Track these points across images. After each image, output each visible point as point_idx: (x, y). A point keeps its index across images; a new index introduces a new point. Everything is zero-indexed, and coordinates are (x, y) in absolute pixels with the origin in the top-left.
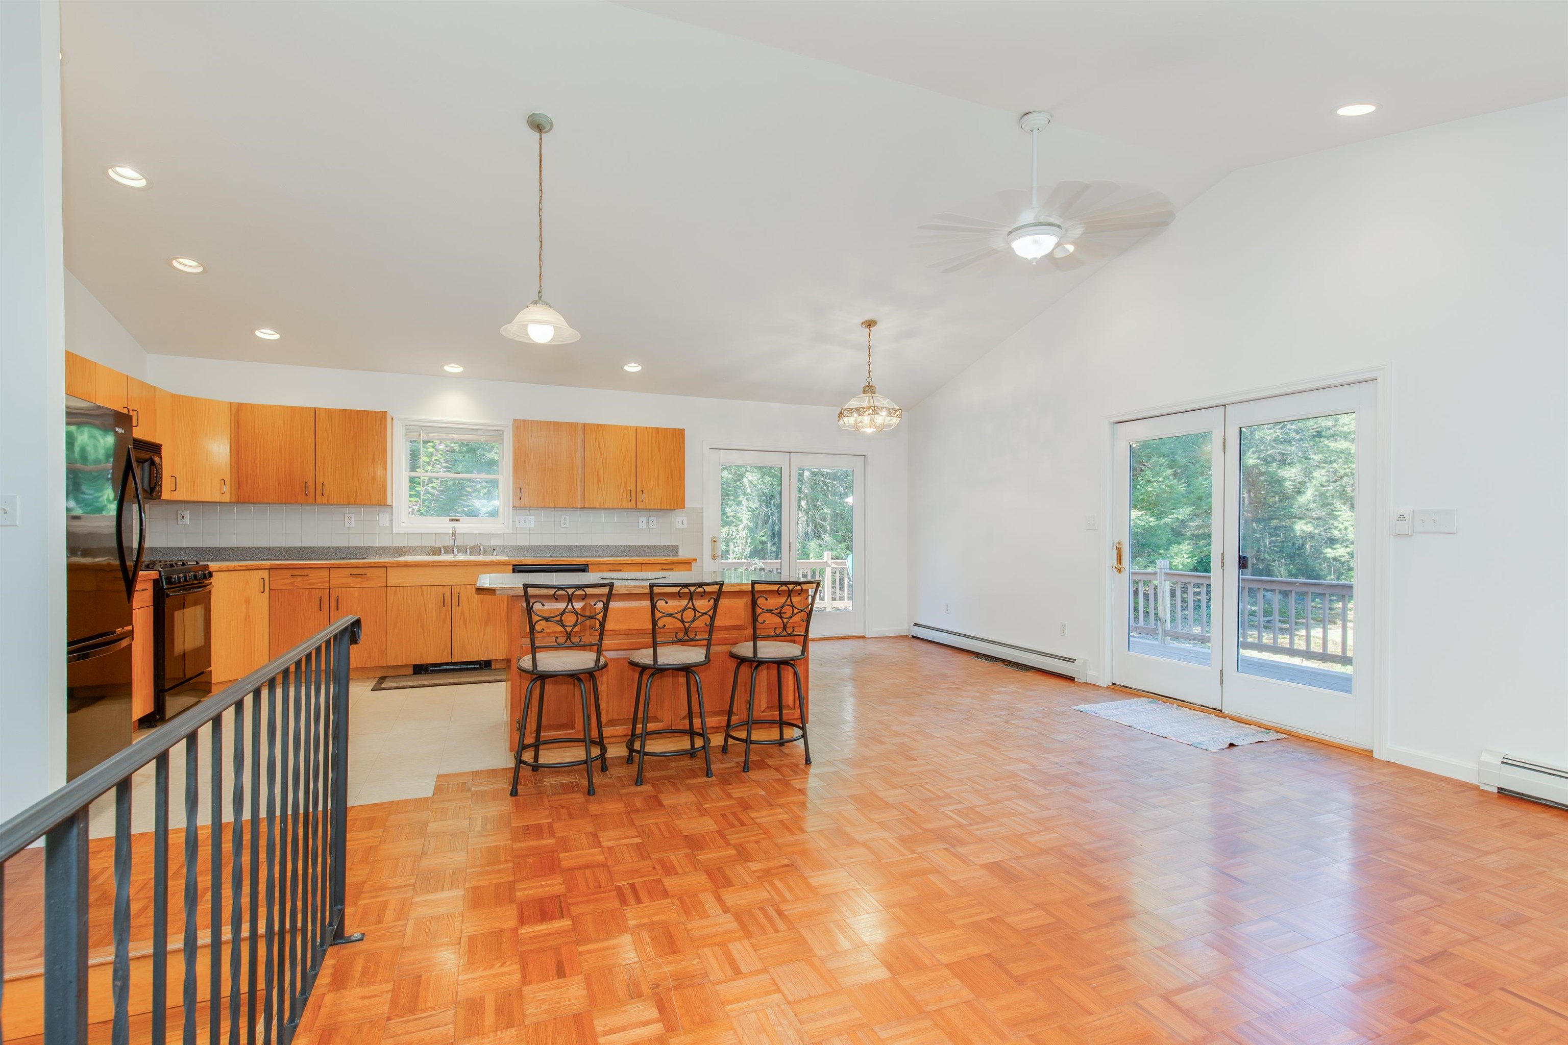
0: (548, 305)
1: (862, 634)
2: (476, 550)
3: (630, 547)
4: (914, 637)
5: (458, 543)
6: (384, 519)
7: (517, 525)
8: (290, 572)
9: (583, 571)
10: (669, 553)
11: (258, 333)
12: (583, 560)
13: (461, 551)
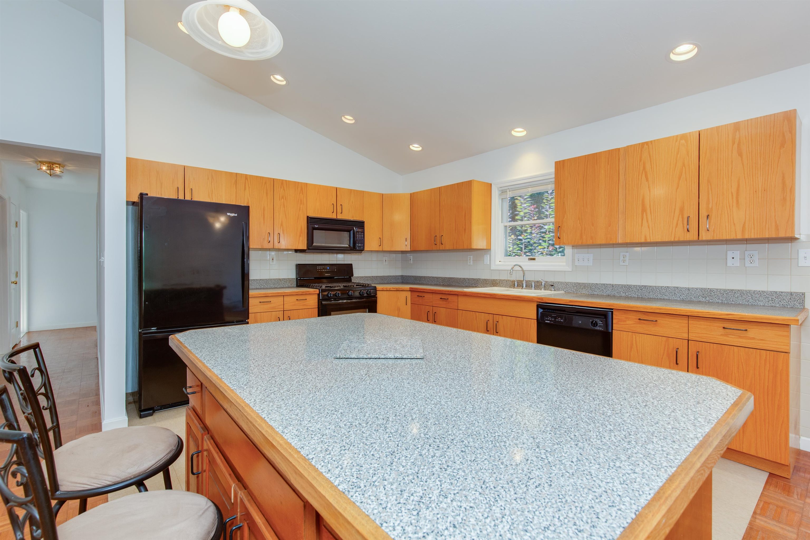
2: (537, 285)
3: (711, 290)
5: (527, 278)
6: (486, 259)
7: (577, 263)
11: (411, 147)
13: (529, 286)
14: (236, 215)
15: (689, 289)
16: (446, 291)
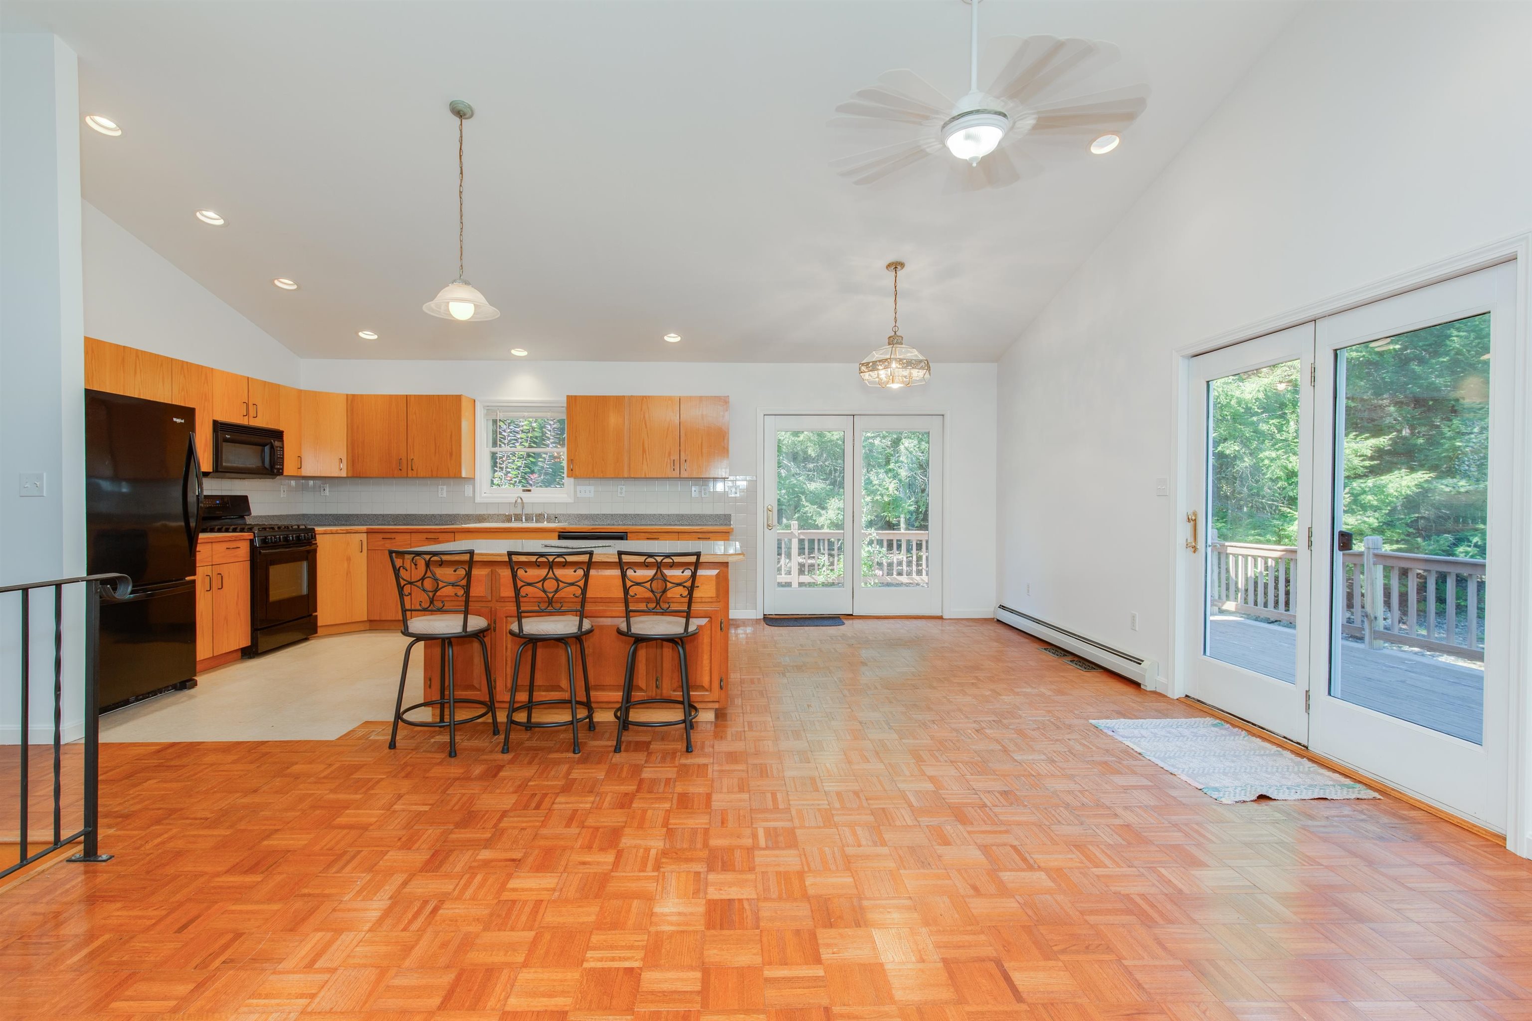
0: (467, 283)
1: (940, 614)
2: (540, 517)
3: (683, 515)
4: (998, 620)
5: (526, 511)
6: (468, 490)
7: (579, 495)
8: (381, 536)
9: (621, 538)
10: (721, 522)
11: (361, 334)
12: (621, 528)
13: (529, 518)
14: (183, 421)
15: (669, 515)
16: (435, 529)
